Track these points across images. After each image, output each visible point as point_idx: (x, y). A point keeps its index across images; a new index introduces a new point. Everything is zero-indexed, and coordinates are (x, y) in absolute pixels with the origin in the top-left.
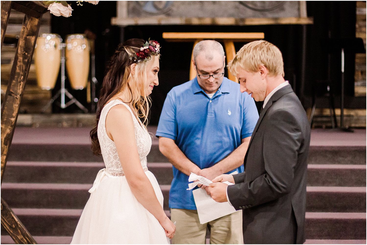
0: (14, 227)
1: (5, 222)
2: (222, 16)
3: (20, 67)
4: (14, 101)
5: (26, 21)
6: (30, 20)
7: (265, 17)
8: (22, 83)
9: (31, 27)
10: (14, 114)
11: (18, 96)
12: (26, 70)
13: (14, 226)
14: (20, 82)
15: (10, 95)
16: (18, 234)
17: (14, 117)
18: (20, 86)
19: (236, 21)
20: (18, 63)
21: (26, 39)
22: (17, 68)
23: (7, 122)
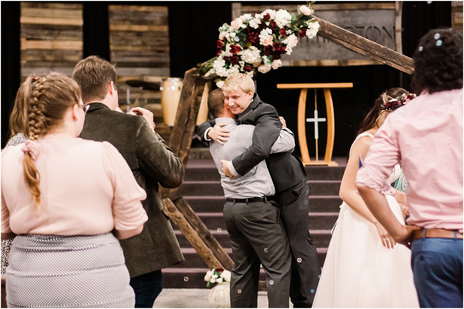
2: (327, 58)
3: (192, 115)
4: (189, 136)
9: (199, 91)
10: (189, 145)
11: (192, 133)
12: (195, 117)
13: (189, 213)
14: (192, 125)
15: (187, 133)
16: (192, 218)
17: (189, 147)
19: (339, 62)
20: (191, 113)
21: (195, 99)
23: (185, 150)
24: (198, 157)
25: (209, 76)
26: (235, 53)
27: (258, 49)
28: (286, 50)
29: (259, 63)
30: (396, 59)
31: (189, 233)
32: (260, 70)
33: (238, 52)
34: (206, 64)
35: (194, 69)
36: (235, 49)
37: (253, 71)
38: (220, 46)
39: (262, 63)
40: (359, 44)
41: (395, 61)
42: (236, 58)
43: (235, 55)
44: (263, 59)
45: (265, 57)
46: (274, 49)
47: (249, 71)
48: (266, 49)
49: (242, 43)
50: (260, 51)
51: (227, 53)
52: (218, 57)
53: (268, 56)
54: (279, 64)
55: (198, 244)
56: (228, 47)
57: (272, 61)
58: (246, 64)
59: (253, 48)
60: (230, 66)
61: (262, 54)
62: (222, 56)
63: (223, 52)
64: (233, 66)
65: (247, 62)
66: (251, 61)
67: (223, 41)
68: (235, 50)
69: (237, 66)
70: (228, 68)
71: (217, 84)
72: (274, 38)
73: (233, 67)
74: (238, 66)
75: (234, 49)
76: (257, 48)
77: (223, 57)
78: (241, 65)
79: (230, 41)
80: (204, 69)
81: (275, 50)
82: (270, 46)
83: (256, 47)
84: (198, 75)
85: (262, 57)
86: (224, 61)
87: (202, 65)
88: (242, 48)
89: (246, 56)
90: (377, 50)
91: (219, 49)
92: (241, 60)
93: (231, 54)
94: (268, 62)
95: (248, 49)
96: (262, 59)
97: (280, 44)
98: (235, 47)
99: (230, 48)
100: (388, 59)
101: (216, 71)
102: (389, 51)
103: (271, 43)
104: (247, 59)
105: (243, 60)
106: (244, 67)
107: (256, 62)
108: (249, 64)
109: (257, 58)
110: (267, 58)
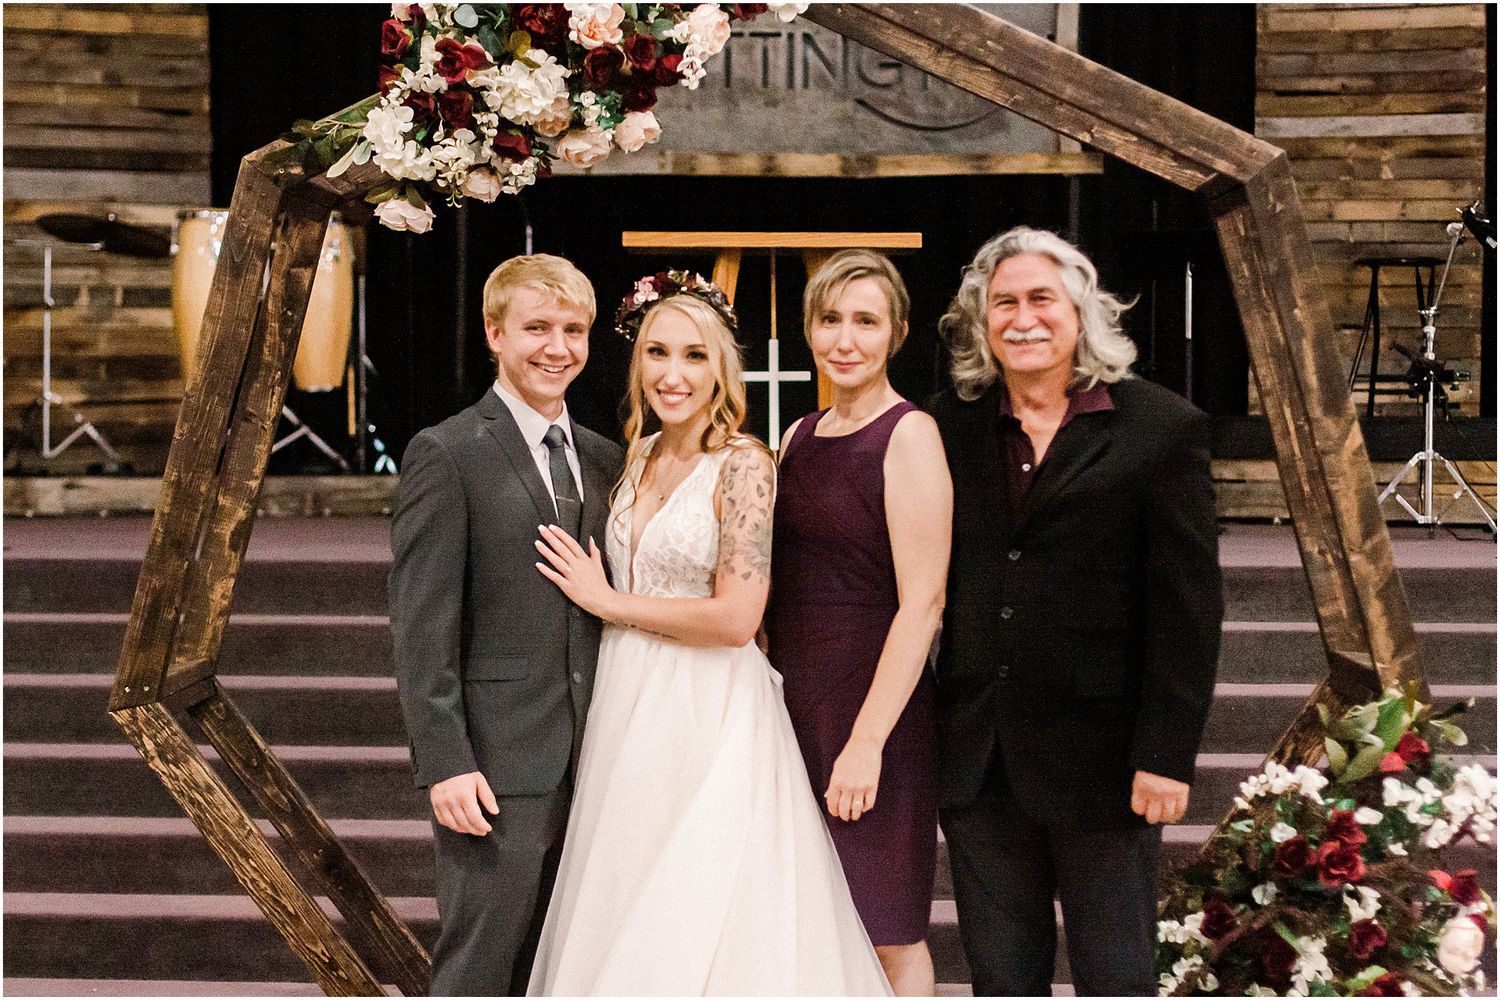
0: (256, 764)
1: (232, 751)
2: (798, 149)
3: (272, 348)
4: (256, 435)
5: (290, 228)
6: (299, 226)
7: (940, 149)
8: (278, 389)
9: (303, 243)
10: (258, 470)
11: (268, 424)
12: (287, 355)
14: (273, 387)
15: (247, 420)
17: (256, 478)
18: (272, 397)
19: (846, 164)
20: (268, 337)
21: (288, 275)
22: (266, 350)
23: (238, 491)
24: (308, 512)
25: (344, 176)
26: (457, 79)
27: (557, 63)
28: (678, 70)
29: (564, 124)
30: (1148, 122)
31: (245, 855)
32: (567, 150)
33: (472, 76)
34: (330, 124)
35: (281, 144)
36: (458, 58)
37: (537, 160)
38: (394, 45)
39: (577, 124)
40: (991, 51)
41: (1143, 126)
42: (461, 101)
43: (459, 87)
44: (580, 104)
45: (588, 98)
46: (627, 66)
47: (519, 158)
48: (592, 60)
49: (491, 36)
50: (569, 73)
51: (427, 77)
52: (385, 95)
53: (600, 92)
54: (646, 130)
55: (284, 901)
56: (429, 53)
57: (618, 114)
58: (505, 125)
59: (538, 55)
60: (437, 136)
61: (574, 85)
62: (403, 92)
63: (407, 74)
64: (448, 135)
65: (508, 115)
66: (527, 114)
67: (407, 24)
68: (458, 65)
69: (465, 135)
70: (428, 143)
71: (377, 213)
72: (627, 17)
73: (447, 141)
74: (470, 135)
75: (452, 60)
76: (553, 59)
77: (407, 96)
78: (484, 129)
79: (437, 25)
80: (322, 147)
81: (633, 68)
82: (609, 48)
83: (550, 53)
84: (297, 171)
85: (576, 99)
86: (410, 112)
87: (316, 126)
88: (489, 58)
89: (507, 91)
90: (1069, 80)
91: (391, 60)
92: (487, 110)
93: (440, 83)
94: (599, 119)
95: (515, 63)
96: (574, 108)
97: (655, 42)
98: (458, 49)
99: (438, 56)
100: (1116, 116)
101: (374, 153)
102: (1118, 84)
103: (617, 39)
104: (511, 105)
105: (493, 111)
106: (495, 138)
107: (551, 120)
108: (520, 127)
109: (553, 102)
110: (596, 103)
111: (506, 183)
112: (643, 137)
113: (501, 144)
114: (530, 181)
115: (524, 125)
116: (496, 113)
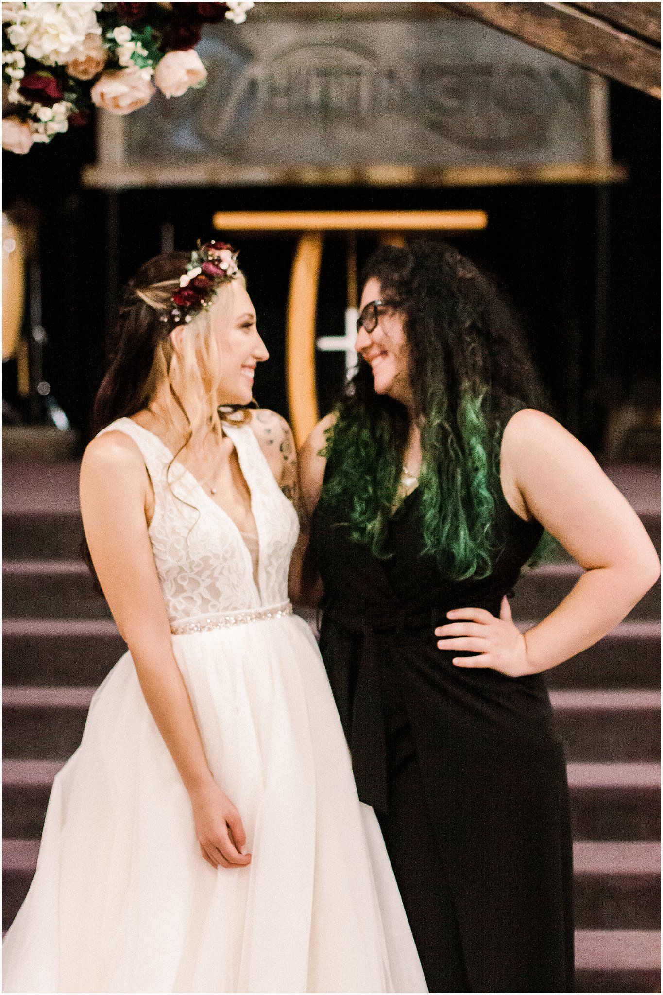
2: (383, 161)
19: (418, 173)
29: (98, 64)
32: (102, 95)
37: (70, 105)
39: (112, 65)
44: (113, 41)
45: (122, 34)
47: (49, 102)
50: (100, 6)
53: (136, 27)
54: (190, 72)
57: (156, 55)
58: (32, 65)
61: (107, 20)
65: (34, 53)
66: (56, 52)
78: (9, 70)
85: (109, 35)
89: (32, 28)
92: (10, 47)
94: (133, 56)
96: (107, 45)
104: (38, 43)
105: (17, 49)
106: (22, 81)
107: (82, 58)
108: (49, 68)
109: (82, 38)
110: (132, 39)
111: (37, 131)
112: (186, 78)
113: (31, 87)
114: (61, 126)
115: (54, 65)
116: (23, 51)
